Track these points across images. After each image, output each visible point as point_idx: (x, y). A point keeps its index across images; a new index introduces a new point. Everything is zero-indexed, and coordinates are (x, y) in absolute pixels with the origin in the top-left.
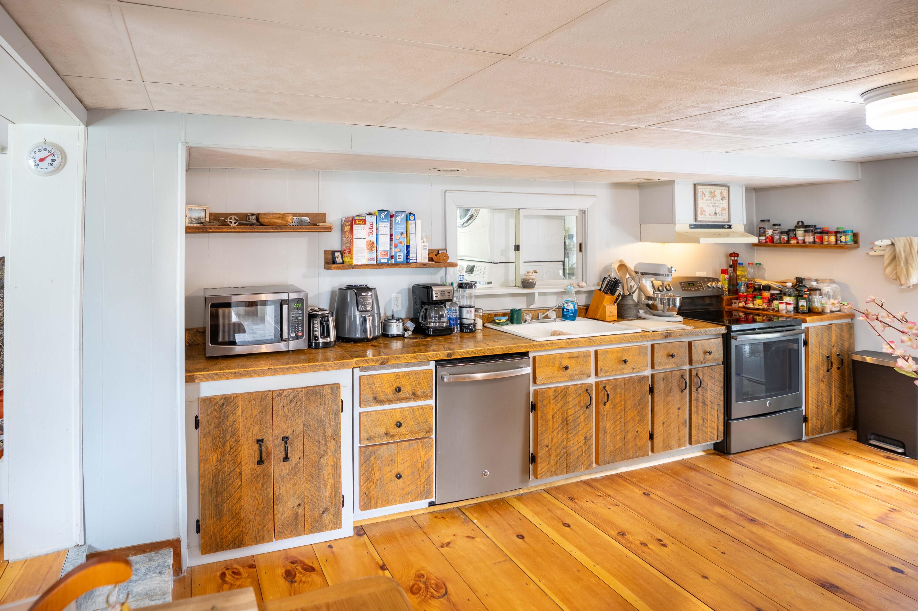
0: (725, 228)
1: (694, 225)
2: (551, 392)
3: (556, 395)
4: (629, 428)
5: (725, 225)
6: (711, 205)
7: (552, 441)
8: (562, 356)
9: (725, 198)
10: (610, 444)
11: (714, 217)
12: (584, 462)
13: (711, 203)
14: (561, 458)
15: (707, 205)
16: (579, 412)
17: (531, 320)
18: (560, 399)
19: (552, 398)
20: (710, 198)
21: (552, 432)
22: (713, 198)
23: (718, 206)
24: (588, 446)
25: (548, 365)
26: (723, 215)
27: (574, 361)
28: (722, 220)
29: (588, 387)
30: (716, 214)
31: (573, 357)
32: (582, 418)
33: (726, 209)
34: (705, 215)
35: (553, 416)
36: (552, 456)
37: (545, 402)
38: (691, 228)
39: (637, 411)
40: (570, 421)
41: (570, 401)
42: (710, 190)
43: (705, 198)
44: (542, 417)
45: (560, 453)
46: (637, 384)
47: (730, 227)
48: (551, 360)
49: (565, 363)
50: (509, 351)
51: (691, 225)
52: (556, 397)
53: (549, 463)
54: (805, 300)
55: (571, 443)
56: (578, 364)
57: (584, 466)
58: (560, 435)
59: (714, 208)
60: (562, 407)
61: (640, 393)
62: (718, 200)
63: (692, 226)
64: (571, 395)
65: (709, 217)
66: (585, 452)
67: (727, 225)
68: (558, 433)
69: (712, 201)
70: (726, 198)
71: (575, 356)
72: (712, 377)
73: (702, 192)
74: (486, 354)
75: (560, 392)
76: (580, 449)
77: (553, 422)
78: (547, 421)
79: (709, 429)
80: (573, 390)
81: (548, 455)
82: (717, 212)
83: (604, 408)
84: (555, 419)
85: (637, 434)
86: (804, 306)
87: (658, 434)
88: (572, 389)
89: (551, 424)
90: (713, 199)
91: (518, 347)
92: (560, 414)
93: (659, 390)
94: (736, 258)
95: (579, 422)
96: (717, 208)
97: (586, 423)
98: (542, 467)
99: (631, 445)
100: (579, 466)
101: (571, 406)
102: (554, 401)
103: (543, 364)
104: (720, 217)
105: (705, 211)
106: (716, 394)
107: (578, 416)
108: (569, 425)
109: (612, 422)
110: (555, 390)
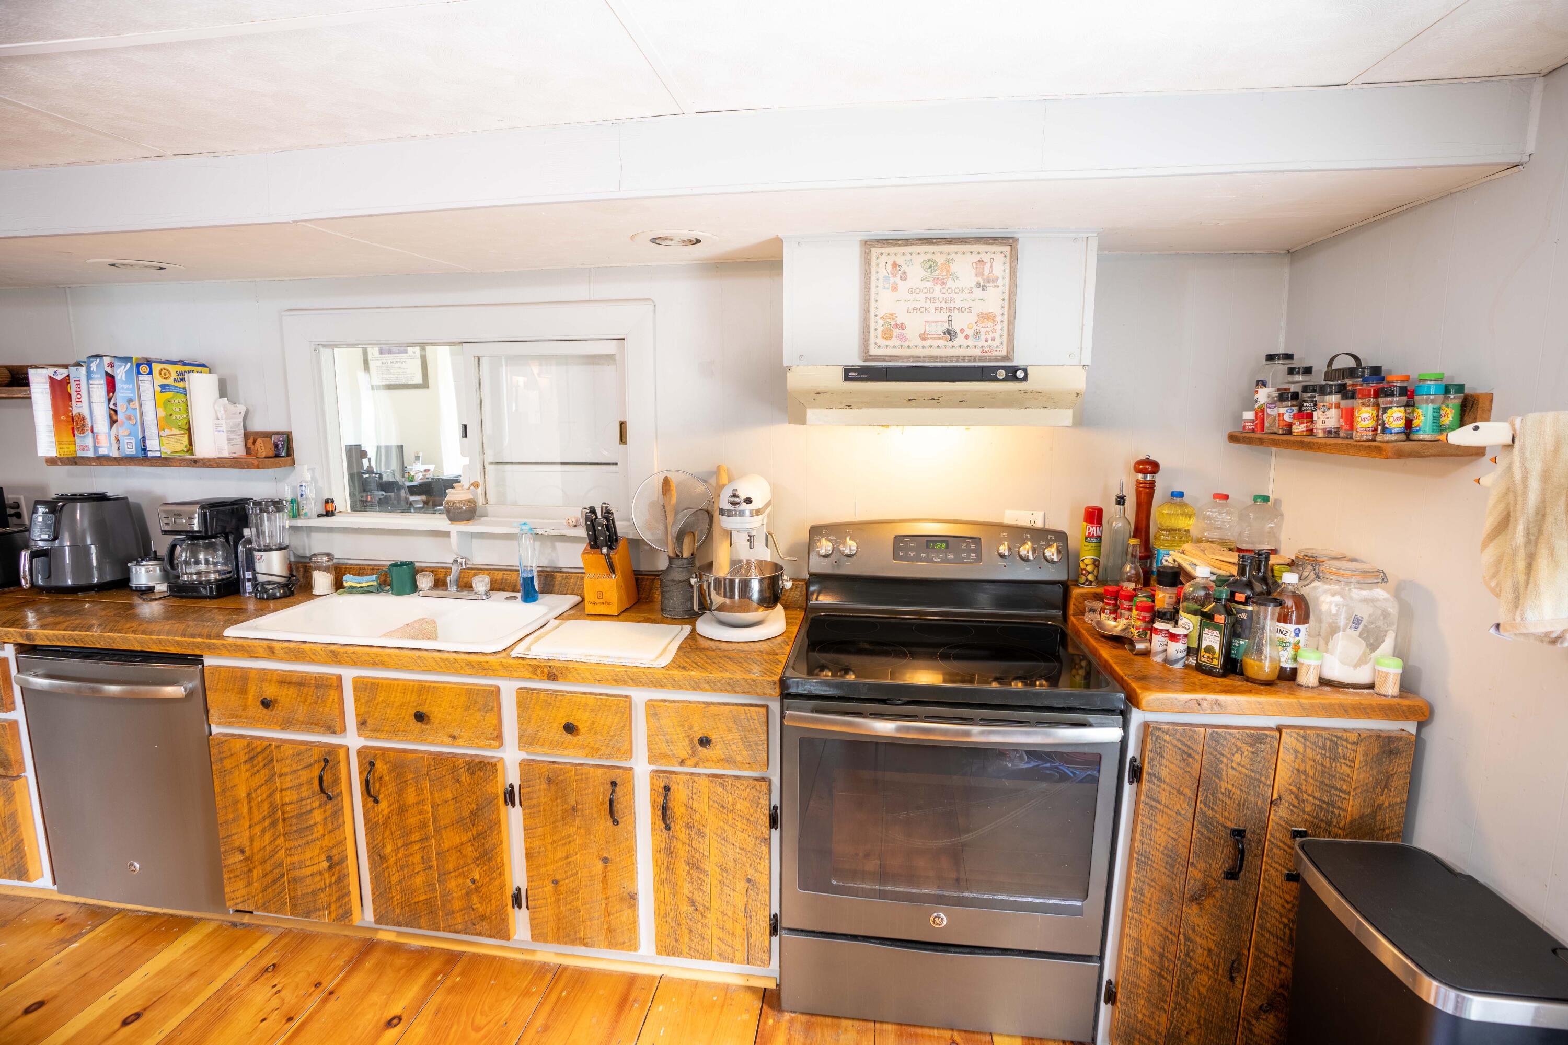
0: (996, 379)
1: (860, 370)
2: (238, 745)
3: (252, 755)
4: (450, 866)
5: (996, 369)
6: (932, 306)
7: (251, 845)
8: (264, 675)
9: (995, 280)
10: (398, 888)
11: (942, 343)
12: (330, 905)
13: (932, 300)
14: (274, 882)
15: (911, 305)
16: (309, 801)
17: (431, 589)
18: (261, 764)
19: (243, 759)
20: (930, 284)
21: (250, 827)
22: (940, 281)
23: (960, 310)
24: (336, 875)
25: (233, 690)
26: (983, 336)
27: (291, 691)
28: (977, 352)
29: (329, 753)
30: (950, 333)
31: (290, 683)
32: (318, 816)
33: (999, 318)
34: (903, 338)
35: (249, 795)
36: (255, 872)
37: (228, 764)
38: (846, 378)
39: (470, 834)
40: (290, 815)
41: (286, 774)
42: (929, 256)
43: (903, 286)
44: (224, 791)
45: (271, 871)
46: (464, 776)
47: (1012, 375)
48: (241, 679)
49: (270, 691)
50: (143, 647)
51: (847, 371)
52: (252, 758)
53: (249, 884)
54: (1217, 633)
55: (295, 859)
56: (303, 700)
57: (330, 913)
58: (267, 837)
59: (944, 316)
60: (266, 781)
61: (475, 796)
62: (963, 290)
63: (852, 374)
64: (287, 761)
65: (922, 343)
66: (330, 885)
67: (1006, 369)
68: (263, 832)
69: (937, 294)
70: (1000, 283)
71: (294, 680)
72: (722, 806)
73: (895, 265)
74: (99, 646)
75: (259, 749)
76: (318, 878)
77: (250, 808)
78: (236, 802)
79: (716, 931)
80: (291, 752)
81: (245, 869)
82: (956, 327)
83: (373, 808)
84: (253, 803)
85: (473, 886)
86: (1214, 653)
87: (540, 902)
88: (288, 751)
89: (245, 810)
90: (938, 287)
91: (160, 642)
92: (264, 796)
93: (534, 802)
94: (1149, 477)
95: (312, 822)
96: (956, 316)
97: (329, 829)
98: (234, 888)
99: (457, 905)
100: (319, 910)
101: (289, 785)
102: (248, 766)
103: (220, 684)
104: (971, 342)
105: (903, 326)
106: (738, 850)
107: (309, 808)
108: (288, 822)
109: (400, 843)
110: (248, 745)
